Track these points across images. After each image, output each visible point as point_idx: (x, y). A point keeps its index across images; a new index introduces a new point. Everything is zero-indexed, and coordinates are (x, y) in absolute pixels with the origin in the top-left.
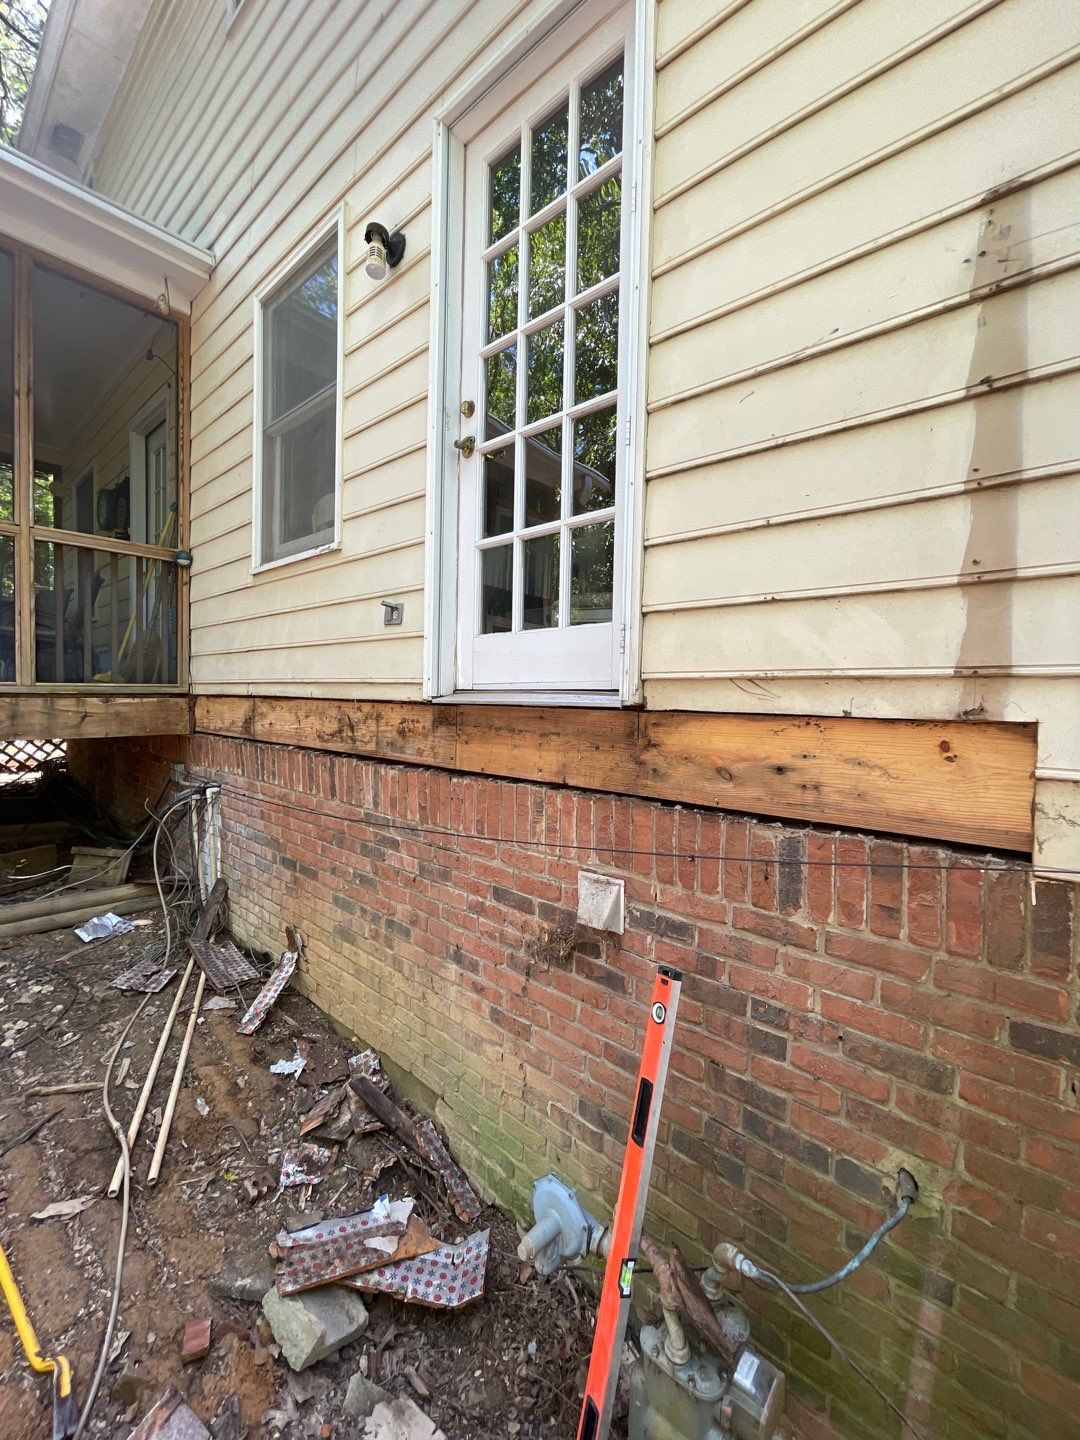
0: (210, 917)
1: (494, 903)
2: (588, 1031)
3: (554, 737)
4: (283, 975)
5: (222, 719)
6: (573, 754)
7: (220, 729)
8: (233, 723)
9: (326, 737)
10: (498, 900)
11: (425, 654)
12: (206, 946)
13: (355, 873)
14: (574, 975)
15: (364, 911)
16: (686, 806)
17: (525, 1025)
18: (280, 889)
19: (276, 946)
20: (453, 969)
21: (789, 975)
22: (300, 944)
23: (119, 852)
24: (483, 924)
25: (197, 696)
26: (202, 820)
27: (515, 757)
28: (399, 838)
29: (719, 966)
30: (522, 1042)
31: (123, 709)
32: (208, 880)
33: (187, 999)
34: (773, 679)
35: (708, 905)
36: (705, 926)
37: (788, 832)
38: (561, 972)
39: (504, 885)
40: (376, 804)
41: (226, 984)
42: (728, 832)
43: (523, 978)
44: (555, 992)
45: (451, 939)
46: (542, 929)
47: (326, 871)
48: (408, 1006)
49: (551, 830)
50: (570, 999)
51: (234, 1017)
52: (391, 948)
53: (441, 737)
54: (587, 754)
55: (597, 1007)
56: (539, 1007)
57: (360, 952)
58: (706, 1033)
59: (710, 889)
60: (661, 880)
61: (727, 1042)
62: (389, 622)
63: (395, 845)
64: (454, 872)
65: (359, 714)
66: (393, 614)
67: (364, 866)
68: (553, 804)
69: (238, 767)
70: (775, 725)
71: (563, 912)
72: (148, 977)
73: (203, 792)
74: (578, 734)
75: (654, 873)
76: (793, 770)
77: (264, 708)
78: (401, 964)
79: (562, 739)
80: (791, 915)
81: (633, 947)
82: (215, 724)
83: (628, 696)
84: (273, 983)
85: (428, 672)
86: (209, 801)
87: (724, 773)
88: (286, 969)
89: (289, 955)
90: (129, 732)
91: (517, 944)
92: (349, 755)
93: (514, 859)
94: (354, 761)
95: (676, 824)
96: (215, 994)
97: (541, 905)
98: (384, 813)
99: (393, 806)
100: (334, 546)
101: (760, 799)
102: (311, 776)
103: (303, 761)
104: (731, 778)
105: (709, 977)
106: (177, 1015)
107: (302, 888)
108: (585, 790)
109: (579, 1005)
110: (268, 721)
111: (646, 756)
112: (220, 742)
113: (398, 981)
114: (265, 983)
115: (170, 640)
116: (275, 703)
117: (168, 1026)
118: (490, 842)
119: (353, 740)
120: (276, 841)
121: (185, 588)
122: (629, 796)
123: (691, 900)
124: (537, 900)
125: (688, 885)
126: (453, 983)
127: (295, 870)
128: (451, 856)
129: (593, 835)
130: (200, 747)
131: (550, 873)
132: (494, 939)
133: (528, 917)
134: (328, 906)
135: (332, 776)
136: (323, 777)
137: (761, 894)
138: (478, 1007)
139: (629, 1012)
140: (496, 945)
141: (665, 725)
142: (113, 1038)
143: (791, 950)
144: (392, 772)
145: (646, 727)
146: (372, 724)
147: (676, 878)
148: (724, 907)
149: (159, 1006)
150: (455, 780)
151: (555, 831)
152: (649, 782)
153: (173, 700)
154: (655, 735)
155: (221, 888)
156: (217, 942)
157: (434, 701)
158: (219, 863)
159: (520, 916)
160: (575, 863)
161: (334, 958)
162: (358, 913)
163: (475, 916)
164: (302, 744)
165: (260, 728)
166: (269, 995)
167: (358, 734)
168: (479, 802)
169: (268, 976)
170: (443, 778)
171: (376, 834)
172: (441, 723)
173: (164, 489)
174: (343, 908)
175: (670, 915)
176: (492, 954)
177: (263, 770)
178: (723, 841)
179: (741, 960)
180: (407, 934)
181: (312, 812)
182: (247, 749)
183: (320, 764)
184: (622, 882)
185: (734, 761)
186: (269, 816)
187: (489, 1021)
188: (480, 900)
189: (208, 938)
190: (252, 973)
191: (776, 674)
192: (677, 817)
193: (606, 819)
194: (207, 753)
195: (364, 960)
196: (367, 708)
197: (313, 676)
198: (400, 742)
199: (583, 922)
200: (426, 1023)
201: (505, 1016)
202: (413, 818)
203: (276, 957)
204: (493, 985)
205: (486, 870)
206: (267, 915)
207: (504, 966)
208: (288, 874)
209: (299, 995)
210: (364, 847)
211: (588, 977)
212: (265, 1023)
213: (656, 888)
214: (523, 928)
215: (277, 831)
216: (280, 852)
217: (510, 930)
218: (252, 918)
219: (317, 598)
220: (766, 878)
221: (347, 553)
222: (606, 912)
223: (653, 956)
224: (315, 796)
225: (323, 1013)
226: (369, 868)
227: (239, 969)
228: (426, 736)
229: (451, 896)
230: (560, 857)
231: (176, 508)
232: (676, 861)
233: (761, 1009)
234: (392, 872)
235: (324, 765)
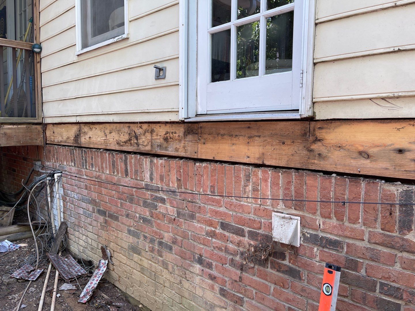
0: (59, 242)
1: (221, 231)
2: (278, 301)
3: (257, 138)
4: (101, 272)
5: (62, 136)
6: (269, 147)
7: (61, 141)
8: (68, 138)
9: (122, 143)
10: (223, 229)
11: (180, 94)
12: (57, 257)
13: (140, 217)
14: (269, 270)
15: (145, 237)
16: (338, 174)
17: (240, 297)
18: (97, 226)
19: (95, 257)
20: (197, 268)
21: (404, 268)
22: (109, 255)
23: (9, 208)
24: (215, 243)
25: (46, 124)
26: (52, 191)
27: (233, 150)
28: (165, 197)
29: (360, 265)
30: (238, 306)
31: (8, 131)
32: (56, 223)
33: (50, 284)
34: (398, 97)
35: (353, 230)
36: (351, 241)
37: (405, 187)
38: (261, 268)
39: (227, 221)
40: (151, 179)
41: (70, 277)
42: (366, 188)
43: (239, 272)
44: (258, 279)
45: (196, 251)
46: (250, 245)
47: (123, 216)
48: (171, 287)
49: (255, 190)
50: (267, 283)
51: (76, 294)
52: (161, 256)
53: (189, 141)
54: (277, 147)
55: (284, 287)
56: (248, 287)
57: (143, 259)
58: (351, 302)
59: (354, 221)
60: (323, 216)
61: (364, 307)
62: (158, 77)
63: (163, 201)
64: (197, 215)
65: (141, 130)
66: (160, 72)
67: (146, 213)
68: (256, 175)
69: (72, 161)
70: (398, 125)
71: (263, 235)
72: (29, 273)
73: (52, 176)
74: (272, 136)
75: (318, 212)
76: (409, 151)
77: (85, 129)
78: (167, 265)
79: (262, 139)
80: (406, 235)
81: (305, 254)
82: (58, 139)
83: (305, 112)
84: (96, 276)
85: (182, 104)
86: (56, 180)
87: (364, 154)
88: (102, 269)
89: (103, 261)
90: (12, 144)
91: (235, 254)
92: (135, 153)
93: (233, 207)
94: (138, 156)
95: (333, 184)
96: (65, 282)
97: (249, 232)
98: (157, 183)
99: (162, 179)
100: (124, 36)
101: (387, 169)
102: (114, 165)
103: (109, 157)
104: (368, 157)
105: (353, 270)
106: (46, 292)
107: (110, 226)
108: (275, 167)
109: (273, 286)
110: (89, 136)
111: (314, 147)
112: (61, 149)
113: (166, 274)
114: (90, 277)
115: (31, 94)
116: (92, 126)
117: (42, 298)
118: (218, 198)
119: (138, 144)
120: (94, 201)
121: (38, 65)
122: (303, 170)
123: (342, 227)
124: (247, 229)
125: (340, 219)
126: (198, 275)
127: (105, 216)
128: (195, 206)
129: (281, 192)
130: (50, 152)
131: (255, 214)
132: (222, 250)
133: (241, 238)
134: (124, 235)
135: (126, 164)
136: (121, 165)
137: (387, 223)
138: (212, 288)
139: (303, 290)
140: (223, 254)
141: (327, 128)
142: (15, 303)
143: (405, 255)
144: (161, 161)
145: (314, 130)
146: (148, 136)
147: (332, 215)
148: (363, 231)
149: (36, 288)
150: (197, 164)
151: (258, 190)
152: (316, 161)
153: (34, 126)
154: (320, 134)
155: (64, 227)
156: (63, 255)
157: (186, 121)
158: (62, 214)
159: (237, 238)
160: (270, 208)
161: (128, 263)
162: (142, 238)
163: (210, 238)
164: (108, 148)
165: (84, 140)
166: (93, 283)
167: (140, 141)
168: (212, 176)
169: (91, 273)
170: (190, 163)
171: (152, 196)
172: (189, 133)
173: (25, 11)
174: (133, 236)
175: (329, 236)
176: (220, 259)
177: (86, 163)
178: (363, 193)
179: (373, 260)
180: (171, 249)
181: (114, 184)
182: (77, 152)
183: (119, 159)
184: (299, 218)
185: (371, 147)
186: (90, 188)
187: (219, 295)
188: (213, 229)
189: (58, 253)
190: (83, 271)
191: (400, 94)
192: (333, 181)
193: (289, 183)
194: (54, 155)
195: (146, 263)
196: (145, 126)
197: (113, 111)
198: (165, 144)
199: (276, 240)
200: (182, 296)
201: (228, 292)
202: (173, 185)
203: (96, 263)
204: (220, 275)
205: (217, 212)
206: (90, 241)
207: (228, 265)
208: (101, 219)
209: (109, 283)
210: (145, 202)
211: (278, 271)
212: (93, 297)
213: (319, 220)
214: (239, 244)
215: (94, 195)
216: (96, 206)
217: (231, 246)
218: (81, 242)
219: (115, 67)
220: (391, 214)
221: (132, 40)
222: (290, 234)
223: (318, 259)
224: (116, 176)
225: (122, 292)
226: (148, 213)
227: (76, 269)
228: (180, 141)
229: (196, 228)
230: (260, 205)
231: (32, 21)
232: (333, 206)
233: (386, 288)
234: (161, 215)
235: (121, 158)
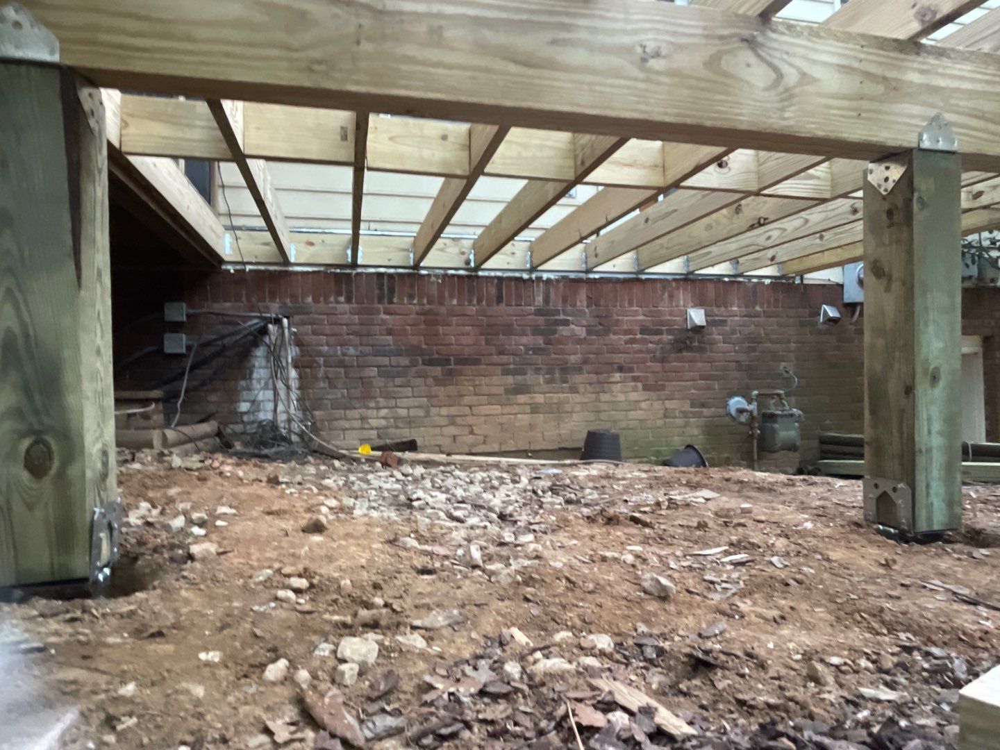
1: (641, 336)
10: (643, 334)
13: (526, 348)
15: (538, 369)
17: (662, 384)
20: (617, 376)
21: (756, 326)
24: (635, 348)
28: (570, 319)
29: (737, 330)
30: (661, 392)
35: (732, 311)
36: (732, 318)
38: (678, 355)
40: (547, 303)
42: (737, 286)
43: (660, 364)
45: (615, 362)
46: (668, 340)
47: (490, 355)
49: (670, 296)
50: (683, 364)
52: (567, 382)
55: (695, 362)
57: (536, 395)
60: (717, 307)
63: (566, 323)
64: (614, 328)
67: (537, 342)
68: (671, 285)
75: (714, 305)
78: (577, 388)
80: (755, 308)
81: (708, 333)
91: (655, 351)
93: (651, 313)
95: (721, 286)
97: (667, 330)
102: (472, 292)
103: (461, 282)
105: (734, 335)
107: (460, 375)
113: (575, 399)
123: (727, 311)
124: (664, 328)
125: (726, 306)
127: (448, 364)
128: (611, 320)
129: (690, 295)
131: (671, 315)
132: (642, 352)
133: (661, 337)
134: (495, 378)
135: (499, 289)
136: (488, 291)
138: (635, 388)
140: (643, 355)
143: (756, 319)
144: (563, 281)
147: (722, 305)
148: (737, 311)
151: (673, 297)
159: (656, 338)
160: (682, 308)
161: (506, 411)
162: (532, 372)
163: (630, 346)
168: (630, 290)
171: (547, 320)
174: (514, 374)
175: (721, 318)
176: (642, 360)
177: (391, 294)
178: (736, 289)
179: (743, 326)
183: (485, 283)
184: (703, 310)
187: (642, 392)
188: (633, 337)
193: (695, 288)
201: (651, 385)
202: (582, 305)
204: (642, 374)
205: (635, 321)
206: (403, 412)
207: (649, 362)
208: (437, 370)
210: (535, 330)
211: (691, 352)
213: (716, 310)
214: (658, 342)
216: (423, 356)
217: (651, 346)
223: (716, 334)
224: (475, 305)
226: (541, 341)
229: (612, 340)
234: (563, 339)
235: (491, 282)
